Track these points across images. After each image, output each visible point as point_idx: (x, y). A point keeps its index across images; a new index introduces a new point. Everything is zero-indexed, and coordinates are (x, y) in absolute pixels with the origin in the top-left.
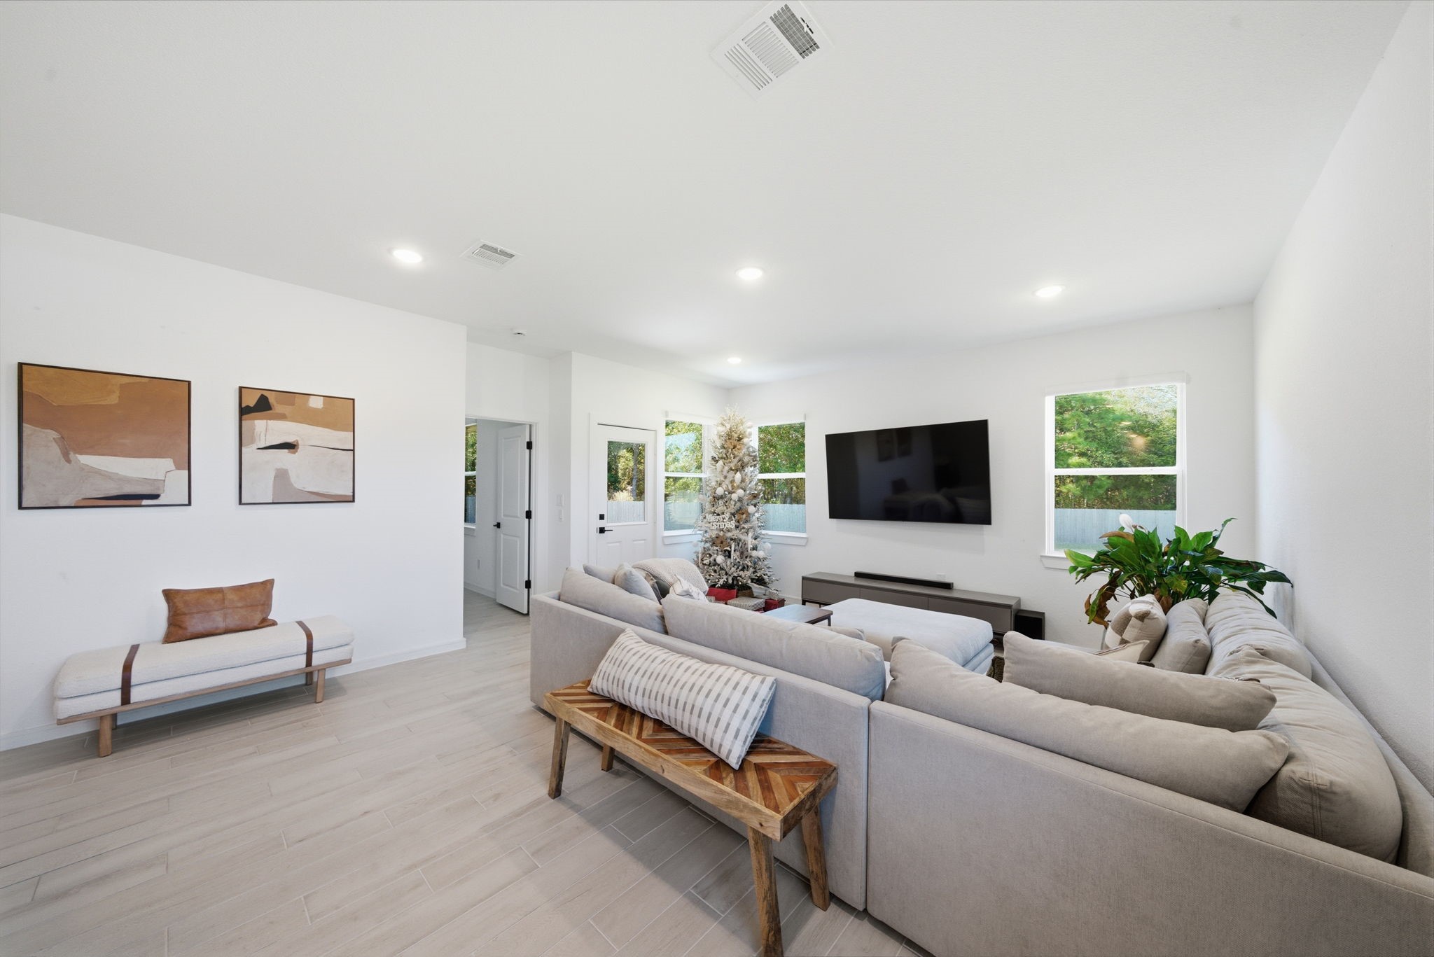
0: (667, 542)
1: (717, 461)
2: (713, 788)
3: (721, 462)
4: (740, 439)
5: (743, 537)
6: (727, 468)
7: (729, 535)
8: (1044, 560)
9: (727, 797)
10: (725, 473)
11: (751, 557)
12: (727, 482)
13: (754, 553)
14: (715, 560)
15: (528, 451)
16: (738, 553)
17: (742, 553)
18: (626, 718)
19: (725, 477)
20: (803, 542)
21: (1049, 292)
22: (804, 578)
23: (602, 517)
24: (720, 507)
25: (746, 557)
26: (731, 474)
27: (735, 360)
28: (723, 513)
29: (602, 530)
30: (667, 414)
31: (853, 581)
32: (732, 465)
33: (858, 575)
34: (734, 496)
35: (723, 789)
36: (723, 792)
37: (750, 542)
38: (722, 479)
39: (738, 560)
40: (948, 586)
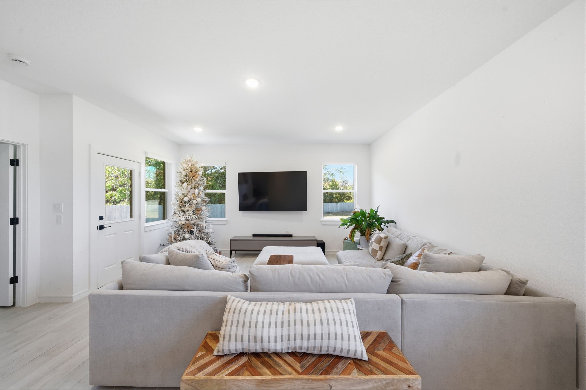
0: (147, 229)
1: (183, 183)
2: (374, 380)
3: (185, 184)
4: (196, 172)
5: (200, 223)
6: (190, 187)
7: (192, 222)
8: (322, 222)
9: (385, 382)
10: (189, 189)
11: (204, 232)
12: (190, 194)
13: (206, 231)
14: (184, 237)
15: (12, 168)
16: (198, 232)
17: (200, 231)
18: (270, 362)
19: (189, 192)
20: (225, 223)
21: (339, 128)
22: (231, 240)
23: (101, 218)
24: (187, 208)
25: (202, 233)
26: (192, 191)
27: (198, 129)
28: (188, 211)
29: (101, 228)
30: (146, 153)
31: (252, 238)
32: (193, 185)
33: (254, 235)
34: (195, 202)
35: (381, 378)
36: (382, 380)
37: (204, 224)
38: (187, 192)
39: (198, 235)
40: (291, 236)
